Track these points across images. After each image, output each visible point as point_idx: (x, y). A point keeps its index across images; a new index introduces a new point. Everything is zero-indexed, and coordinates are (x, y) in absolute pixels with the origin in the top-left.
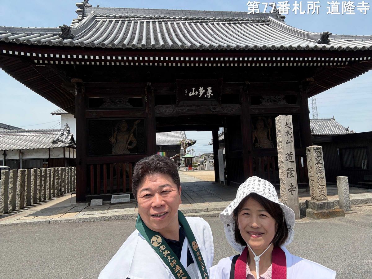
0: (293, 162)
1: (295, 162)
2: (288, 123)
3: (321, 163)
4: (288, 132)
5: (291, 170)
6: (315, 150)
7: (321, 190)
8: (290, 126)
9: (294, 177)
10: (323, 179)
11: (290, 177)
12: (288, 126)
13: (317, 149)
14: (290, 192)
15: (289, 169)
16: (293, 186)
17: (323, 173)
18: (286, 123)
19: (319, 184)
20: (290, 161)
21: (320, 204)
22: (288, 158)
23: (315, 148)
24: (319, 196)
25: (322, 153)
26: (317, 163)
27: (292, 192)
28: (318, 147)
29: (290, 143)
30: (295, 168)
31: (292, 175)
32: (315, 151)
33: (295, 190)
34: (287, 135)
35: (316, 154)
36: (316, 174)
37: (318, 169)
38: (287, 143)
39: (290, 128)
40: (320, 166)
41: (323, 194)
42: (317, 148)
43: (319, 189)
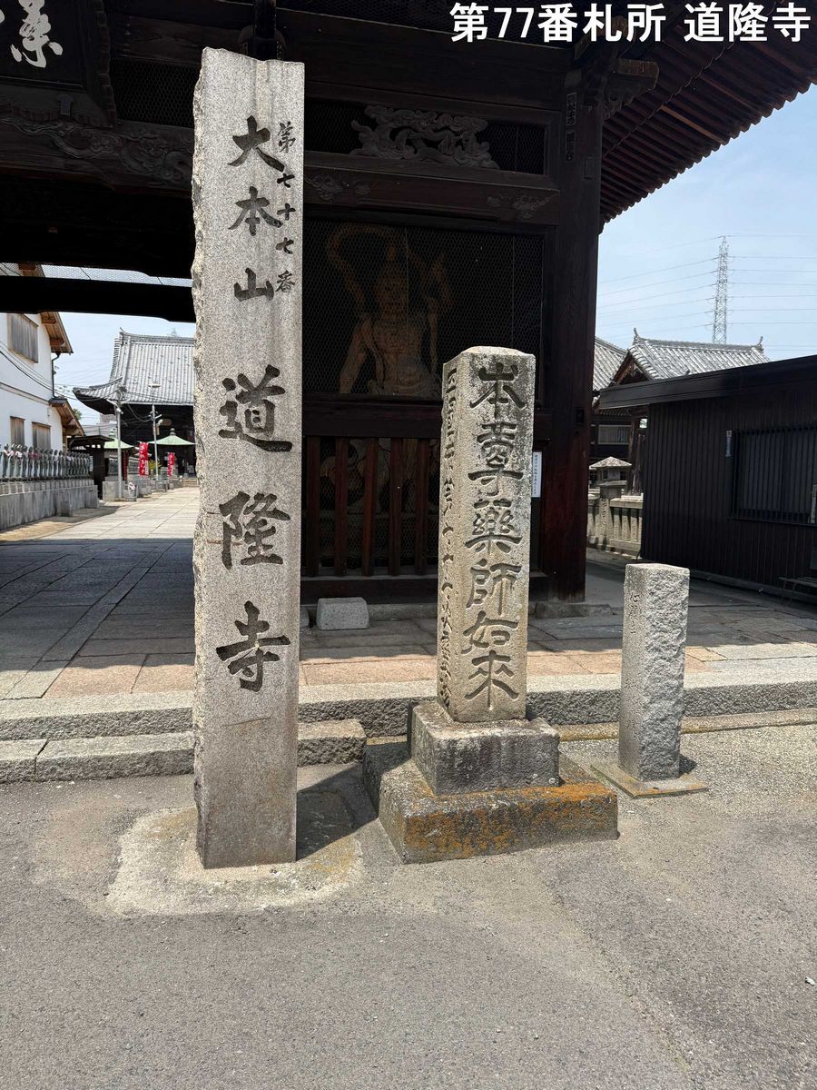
0: (286, 446)
1: (298, 448)
2: (263, 122)
3: (513, 474)
4: (254, 201)
5: (259, 507)
6: (482, 374)
7: (484, 651)
8: (281, 156)
9: (275, 559)
10: (513, 578)
11: (245, 561)
12: (268, 147)
13: (494, 374)
14: (233, 668)
15: (243, 497)
16: (265, 626)
17: (517, 540)
18: (252, 122)
19: (482, 614)
20: (259, 443)
21: (460, 747)
22: (241, 418)
23: (486, 363)
24: (465, 690)
25: (532, 401)
26: (484, 468)
27: (253, 668)
28: (508, 359)
29: (268, 291)
30: (289, 496)
31: (267, 547)
32: (479, 383)
33: (276, 658)
34: (243, 227)
35: (486, 408)
36: (469, 544)
37: (483, 510)
38: (240, 293)
39: (278, 165)
40: (506, 488)
41: (502, 677)
42: (498, 363)
43: (477, 643)
